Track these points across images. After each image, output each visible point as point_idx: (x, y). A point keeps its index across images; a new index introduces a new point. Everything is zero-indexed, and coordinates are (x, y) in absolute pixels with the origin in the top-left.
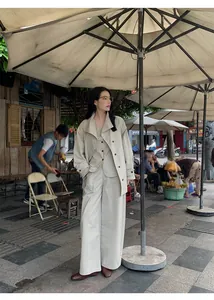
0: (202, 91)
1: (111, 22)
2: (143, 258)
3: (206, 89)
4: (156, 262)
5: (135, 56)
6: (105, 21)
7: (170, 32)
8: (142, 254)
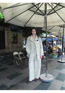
0: (62, 27)
1: (37, 6)
2: (47, 78)
3: (64, 27)
4: (50, 79)
5: (44, 16)
6: (35, 6)
7: (54, 9)
8: (46, 77)
